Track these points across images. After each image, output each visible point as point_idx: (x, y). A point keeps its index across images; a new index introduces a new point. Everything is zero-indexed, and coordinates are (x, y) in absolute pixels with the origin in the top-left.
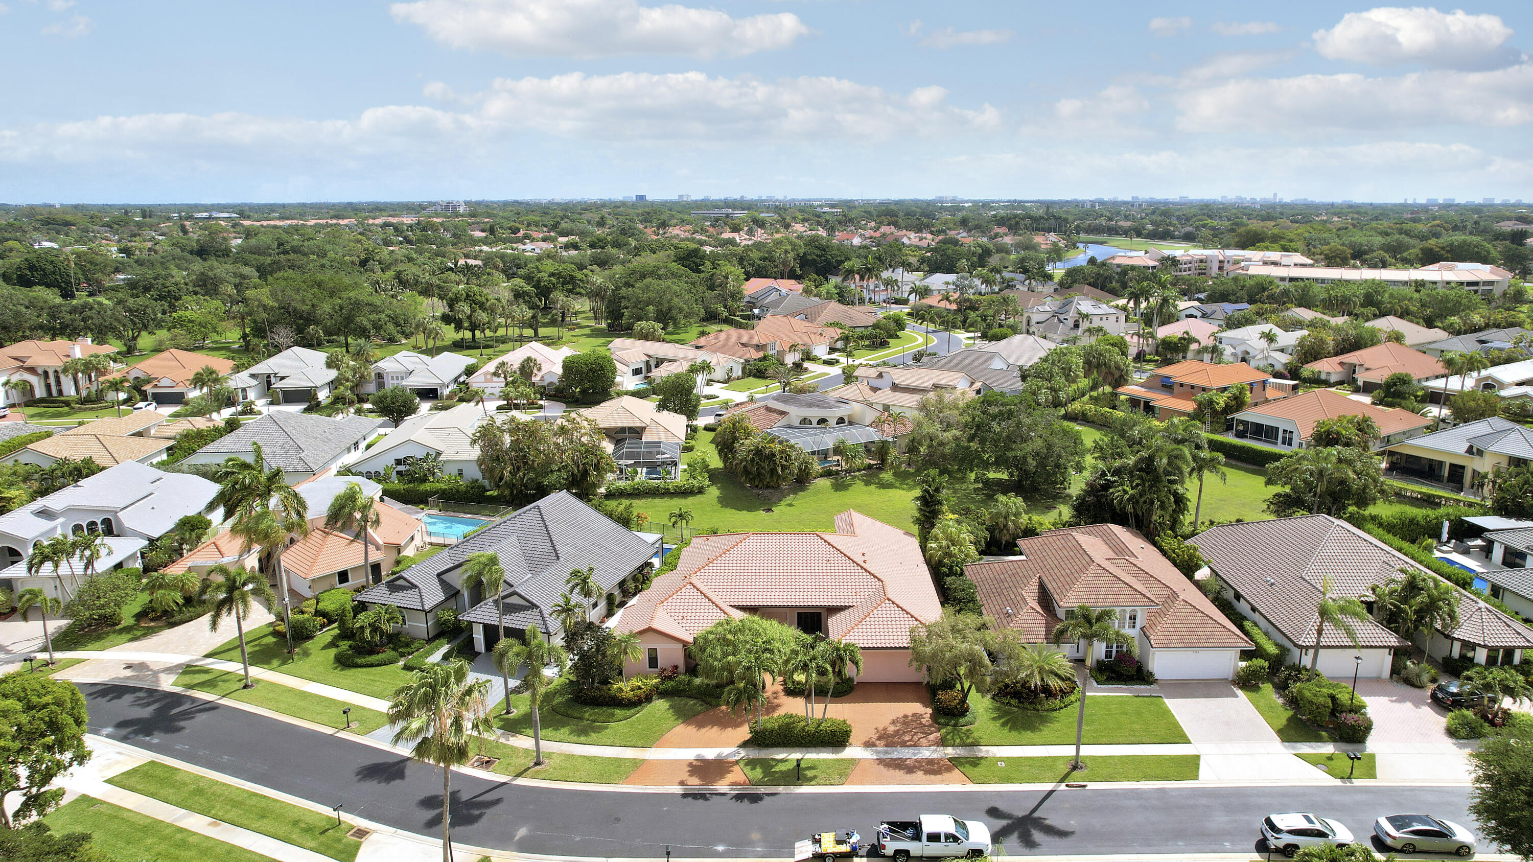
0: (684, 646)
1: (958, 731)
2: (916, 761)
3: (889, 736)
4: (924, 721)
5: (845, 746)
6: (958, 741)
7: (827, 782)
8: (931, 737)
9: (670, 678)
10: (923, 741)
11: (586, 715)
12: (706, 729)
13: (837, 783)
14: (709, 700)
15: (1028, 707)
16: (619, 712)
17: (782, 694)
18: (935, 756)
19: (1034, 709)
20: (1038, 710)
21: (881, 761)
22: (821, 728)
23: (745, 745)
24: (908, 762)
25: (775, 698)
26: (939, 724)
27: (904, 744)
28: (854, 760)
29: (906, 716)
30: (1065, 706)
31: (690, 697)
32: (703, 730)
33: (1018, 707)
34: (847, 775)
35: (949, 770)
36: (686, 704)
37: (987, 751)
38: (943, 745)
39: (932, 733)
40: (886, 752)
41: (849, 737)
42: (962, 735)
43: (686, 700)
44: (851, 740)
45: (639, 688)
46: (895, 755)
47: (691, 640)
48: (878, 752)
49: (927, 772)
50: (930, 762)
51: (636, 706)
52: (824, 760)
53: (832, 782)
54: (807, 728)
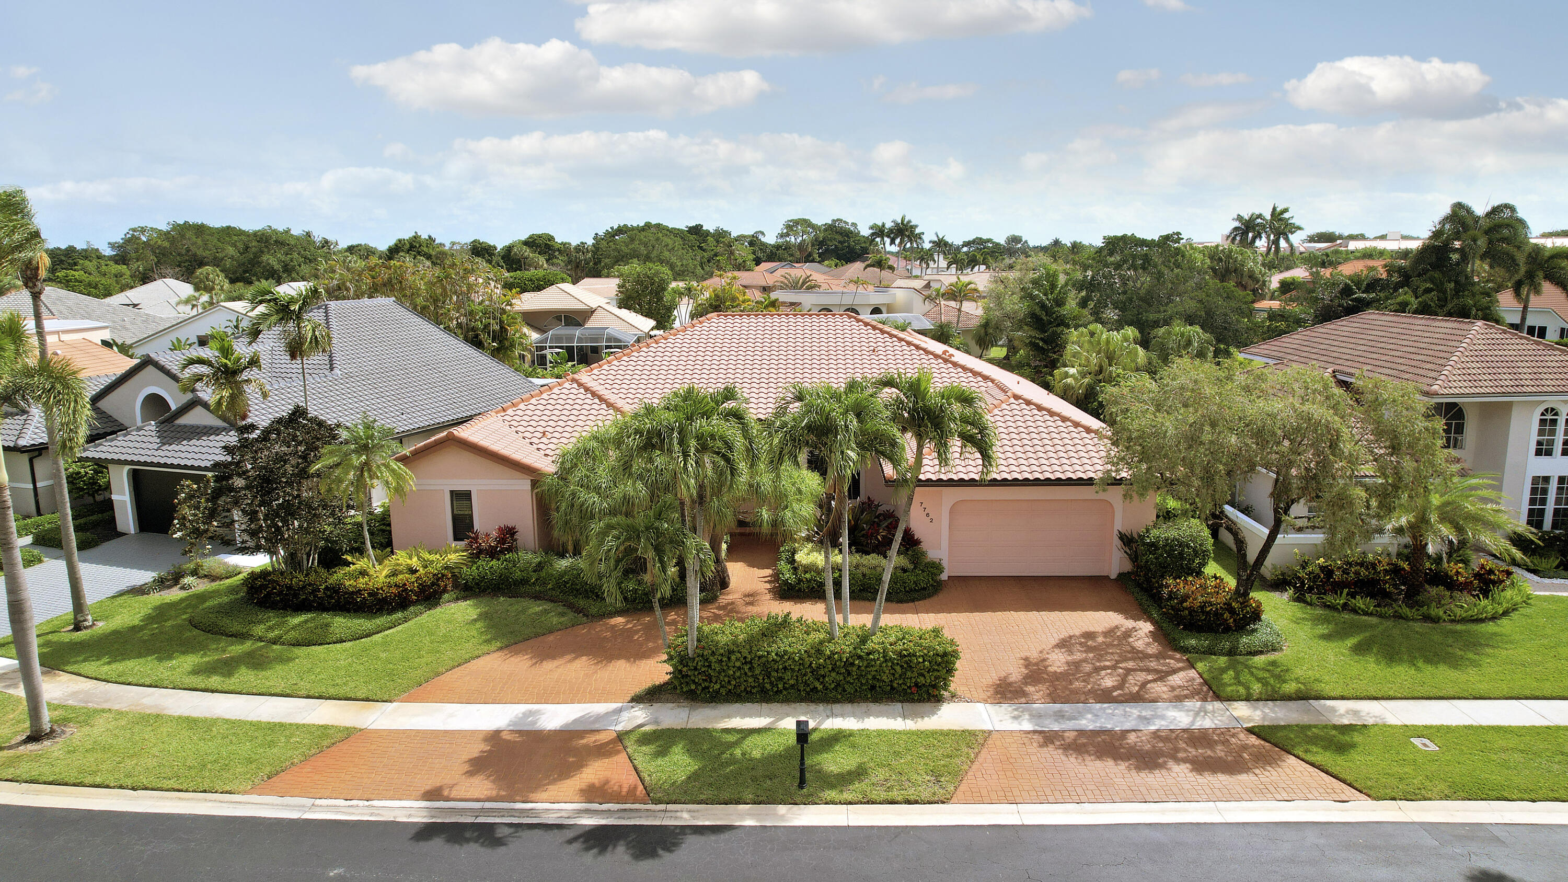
0: (534, 484)
1: (1248, 667)
2: (1156, 734)
3: (1056, 677)
4: (1139, 645)
5: (939, 700)
6: (1256, 688)
7: (895, 794)
8: (1177, 679)
9: (493, 553)
10: (1158, 688)
11: (259, 630)
12: (556, 663)
13: (925, 795)
14: (582, 603)
15: (1406, 611)
16: (340, 623)
17: (768, 596)
18: (1207, 723)
19: (1427, 618)
20: (1436, 620)
21: (1049, 738)
22: (870, 645)
23: (651, 696)
24: (1132, 738)
25: (751, 604)
26: (1184, 650)
27: (1106, 697)
28: (973, 734)
29: (1089, 635)
30: (1506, 613)
31: (537, 597)
32: (549, 665)
33: (1381, 616)
34: (958, 776)
35: (1263, 760)
36: (524, 611)
37: (1356, 713)
38: (1218, 697)
39: (1174, 671)
40: (1060, 716)
41: (950, 671)
42: (1261, 674)
43: (525, 603)
44: (956, 684)
45: (413, 571)
46: (1088, 723)
47: (547, 466)
48: (1037, 716)
49: (1201, 766)
50: (1199, 738)
51: (391, 612)
52: (880, 733)
53: (911, 793)
54: (828, 649)
